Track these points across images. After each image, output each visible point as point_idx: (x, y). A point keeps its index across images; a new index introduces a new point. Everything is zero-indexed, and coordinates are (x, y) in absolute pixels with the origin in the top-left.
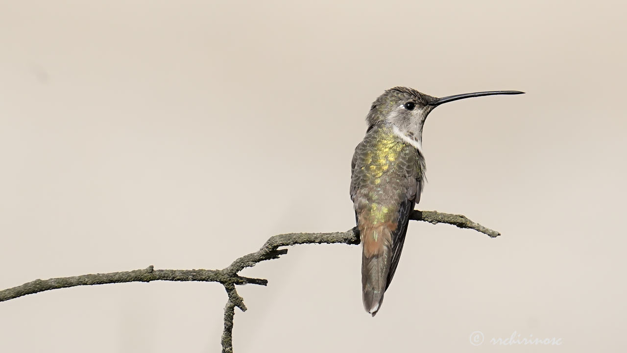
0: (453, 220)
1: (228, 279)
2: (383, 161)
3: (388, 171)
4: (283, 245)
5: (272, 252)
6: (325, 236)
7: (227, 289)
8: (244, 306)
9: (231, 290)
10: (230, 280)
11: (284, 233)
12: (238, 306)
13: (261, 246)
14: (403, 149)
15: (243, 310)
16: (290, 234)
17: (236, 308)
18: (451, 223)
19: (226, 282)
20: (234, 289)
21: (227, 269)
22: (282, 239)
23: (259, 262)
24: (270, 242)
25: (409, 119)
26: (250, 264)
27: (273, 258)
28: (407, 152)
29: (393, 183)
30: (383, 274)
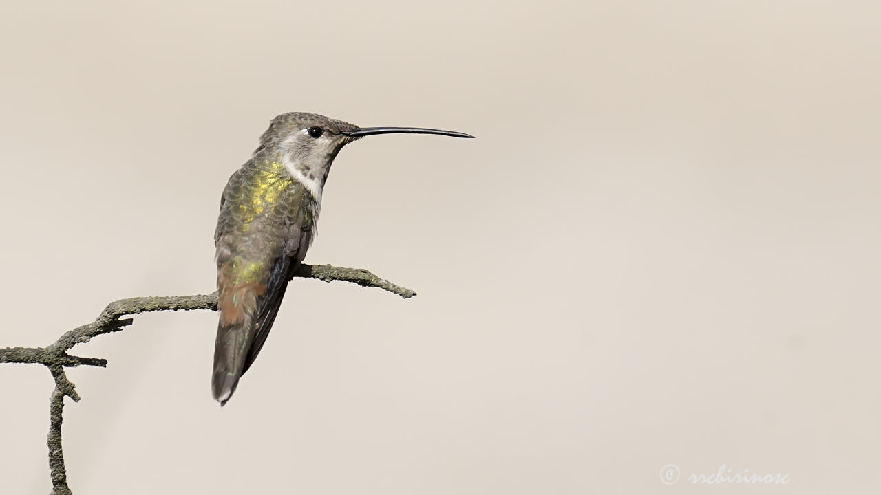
0: (353, 276)
1: (55, 359)
2: (258, 201)
3: (262, 215)
4: (127, 313)
5: (112, 324)
6: (183, 301)
7: (54, 373)
8: (76, 394)
9: (59, 374)
10: (57, 360)
11: (127, 297)
12: (69, 395)
13: (98, 315)
14: (288, 188)
15: (75, 400)
16: (136, 299)
17: (66, 398)
18: (350, 280)
19: (51, 364)
20: (62, 372)
21: (52, 346)
22: (125, 306)
23: (95, 336)
24: (109, 309)
25: (310, 149)
26: (83, 340)
27: (115, 331)
28: (293, 192)
29: (266, 232)
30: (241, 351)
